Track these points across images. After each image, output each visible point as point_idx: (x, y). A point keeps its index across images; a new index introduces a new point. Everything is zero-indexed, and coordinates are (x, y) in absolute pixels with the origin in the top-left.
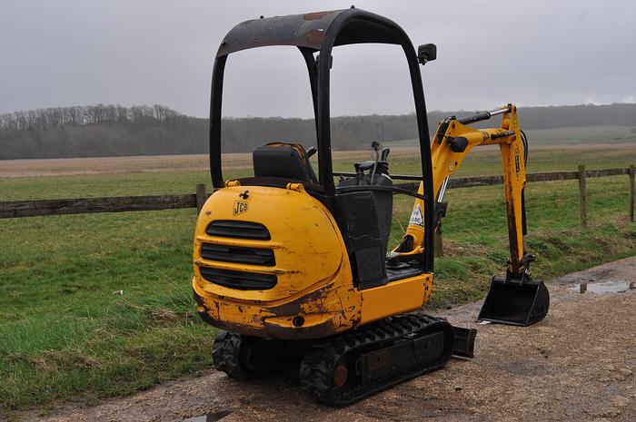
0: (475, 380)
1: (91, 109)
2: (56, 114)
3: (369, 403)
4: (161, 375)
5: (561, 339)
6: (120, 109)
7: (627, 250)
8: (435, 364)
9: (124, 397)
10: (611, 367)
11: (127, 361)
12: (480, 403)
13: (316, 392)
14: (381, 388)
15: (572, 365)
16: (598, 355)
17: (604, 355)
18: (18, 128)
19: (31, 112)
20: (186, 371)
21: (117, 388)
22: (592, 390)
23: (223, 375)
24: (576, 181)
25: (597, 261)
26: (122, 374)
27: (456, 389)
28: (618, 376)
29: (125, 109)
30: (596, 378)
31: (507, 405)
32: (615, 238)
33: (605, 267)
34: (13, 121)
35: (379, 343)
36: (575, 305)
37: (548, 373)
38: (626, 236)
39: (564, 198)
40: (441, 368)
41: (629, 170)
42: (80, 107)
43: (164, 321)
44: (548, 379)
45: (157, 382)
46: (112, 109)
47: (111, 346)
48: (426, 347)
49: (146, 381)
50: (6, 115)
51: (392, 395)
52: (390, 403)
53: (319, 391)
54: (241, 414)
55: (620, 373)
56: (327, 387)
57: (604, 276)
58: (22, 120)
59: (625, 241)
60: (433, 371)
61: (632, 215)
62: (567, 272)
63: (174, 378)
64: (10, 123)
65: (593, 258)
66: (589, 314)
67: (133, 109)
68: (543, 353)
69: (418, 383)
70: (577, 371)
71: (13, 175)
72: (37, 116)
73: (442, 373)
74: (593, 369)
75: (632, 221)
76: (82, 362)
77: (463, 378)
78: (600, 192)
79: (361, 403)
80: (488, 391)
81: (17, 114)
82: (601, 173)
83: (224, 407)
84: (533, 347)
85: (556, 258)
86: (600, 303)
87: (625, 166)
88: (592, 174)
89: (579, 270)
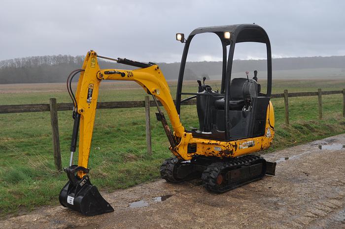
0: (277, 184)
1: (55, 57)
2: (36, 60)
3: (231, 192)
4: (137, 181)
5: (313, 168)
6: (70, 57)
7: (342, 130)
8: (259, 177)
9: (123, 189)
10: (337, 180)
11: (121, 175)
12: (280, 193)
13: (209, 186)
14: (236, 186)
15: (320, 179)
16: (331, 175)
17: (334, 175)
18: (17, 67)
19: (23, 59)
20: (147, 179)
21: (119, 186)
22: (329, 189)
23: (164, 181)
24: (317, 96)
25: (327, 135)
26: (120, 180)
27: (269, 188)
28: (340, 183)
29: (73, 57)
30: (330, 184)
31: (292, 194)
32: (336, 125)
33: (332, 138)
34: (14, 63)
35: (235, 166)
36: (318, 154)
37: (309, 182)
38: (341, 124)
39: (308, 105)
40: (261, 179)
41: (342, 91)
42: (49, 56)
43: (131, 159)
44: (309, 184)
45: (137, 184)
46: (66, 57)
47: (112, 168)
48: (255, 169)
49: (131, 183)
50: (10, 60)
51: (241, 190)
52: (241, 193)
53: (211, 186)
54: (177, 196)
55: (341, 182)
56: (214, 184)
57: (331, 141)
58: (18, 63)
59: (341, 126)
60: (257, 180)
61: (344, 114)
62: (313, 140)
63: (143, 182)
64: (12, 65)
65: (325, 134)
66: (326, 158)
67: (77, 57)
68: (306, 174)
69: (252, 185)
70: (322, 181)
71: (17, 92)
72: (26, 61)
73: (261, 181)
74: (329, 180)
75: (344, 116)
76: (101, 175)
77: (271, 183)
78: (326, 103)
79: (228, 192)
80: (283, 188)
81: (16, 59)
82: (329, 93)
83: (169, 193)
84: (301, 172)
85: (307, 134)
86: (331, 154)
87: (341, 89)
88: (325, 93)
89: (319, 139)
